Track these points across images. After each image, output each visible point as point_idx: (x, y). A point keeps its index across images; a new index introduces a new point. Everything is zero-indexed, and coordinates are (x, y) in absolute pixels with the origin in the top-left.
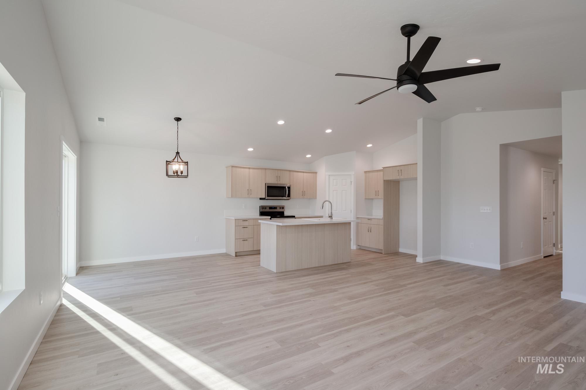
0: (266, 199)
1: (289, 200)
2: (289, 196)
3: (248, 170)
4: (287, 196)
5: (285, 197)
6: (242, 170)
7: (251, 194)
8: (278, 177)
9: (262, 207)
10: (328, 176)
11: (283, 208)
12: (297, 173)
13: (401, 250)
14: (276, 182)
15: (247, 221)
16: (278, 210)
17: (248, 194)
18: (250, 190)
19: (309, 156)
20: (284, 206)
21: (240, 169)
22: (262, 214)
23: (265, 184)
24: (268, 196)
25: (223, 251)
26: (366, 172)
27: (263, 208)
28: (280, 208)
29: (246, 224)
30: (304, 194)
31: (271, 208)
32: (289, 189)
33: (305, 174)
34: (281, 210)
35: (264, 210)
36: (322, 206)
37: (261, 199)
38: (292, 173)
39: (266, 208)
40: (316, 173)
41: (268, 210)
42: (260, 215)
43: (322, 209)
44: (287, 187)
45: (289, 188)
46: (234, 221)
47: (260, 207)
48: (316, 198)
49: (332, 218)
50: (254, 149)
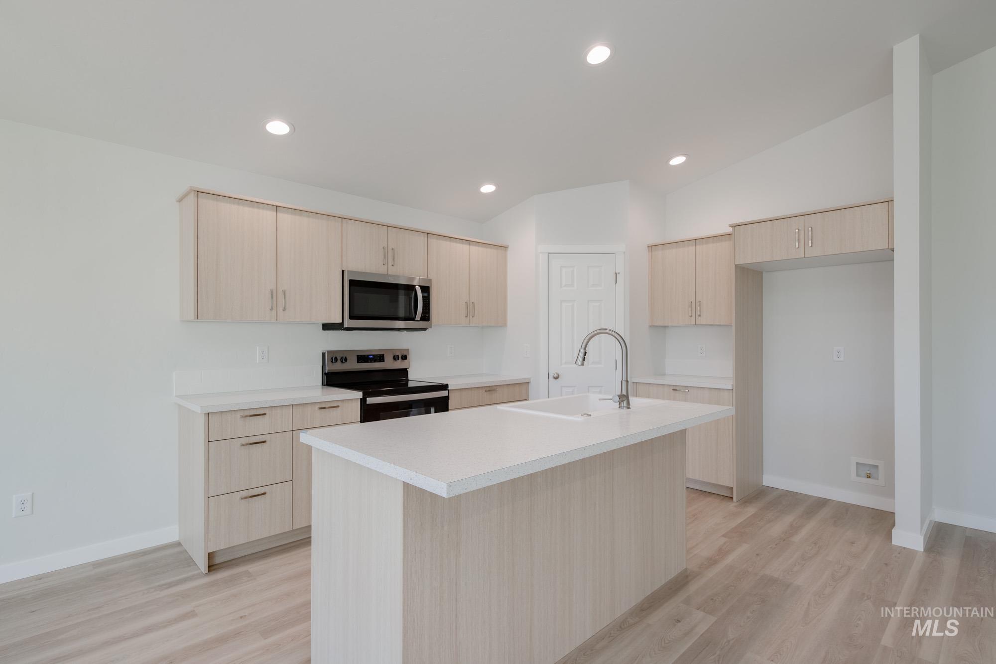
0: (345, 326)
1: (425, 329)
2: (426, 317)
3: (269, 215)
4: (418, 317)
5: (413, 319)
6: (246, 210)
7: (284, 309)
8: (389, 254)
9: (332, 357)
10: (547, 255)
11: (404, 358)
12: (448, 243)
13: (769, 480)
14: (382, 270)
15: (264, 414)
16: (389, 364)
17: (271, 309)
18: (280, 295)
19: (488, 189)
20: (408, 350)
21: (234, 208)
22: (332, 379)
23: (343, 271)
24: (352, 317)
25: (169, 534)
26: (652, 247)
27: (336, 360)
28: (396, 358)
29: (258, 427)
30: (470, 310)
31: (363, 358)
32: (426, 295)
33: (474, 249)
34: (399, 365)
35: (339, 367)
36: (582, 352)
37: (327, 327)
38: (433, 241)
39: (346, 359)
40: (505, 248)
41: (353, 365)
42: (323, 385)
43: (583, 364)
44: (418, 289)
45: (426, 289)
46: (201, 422)
47: (324, 354)
48: (505, 325)
49: (628, 403)
50: (293, 127)
